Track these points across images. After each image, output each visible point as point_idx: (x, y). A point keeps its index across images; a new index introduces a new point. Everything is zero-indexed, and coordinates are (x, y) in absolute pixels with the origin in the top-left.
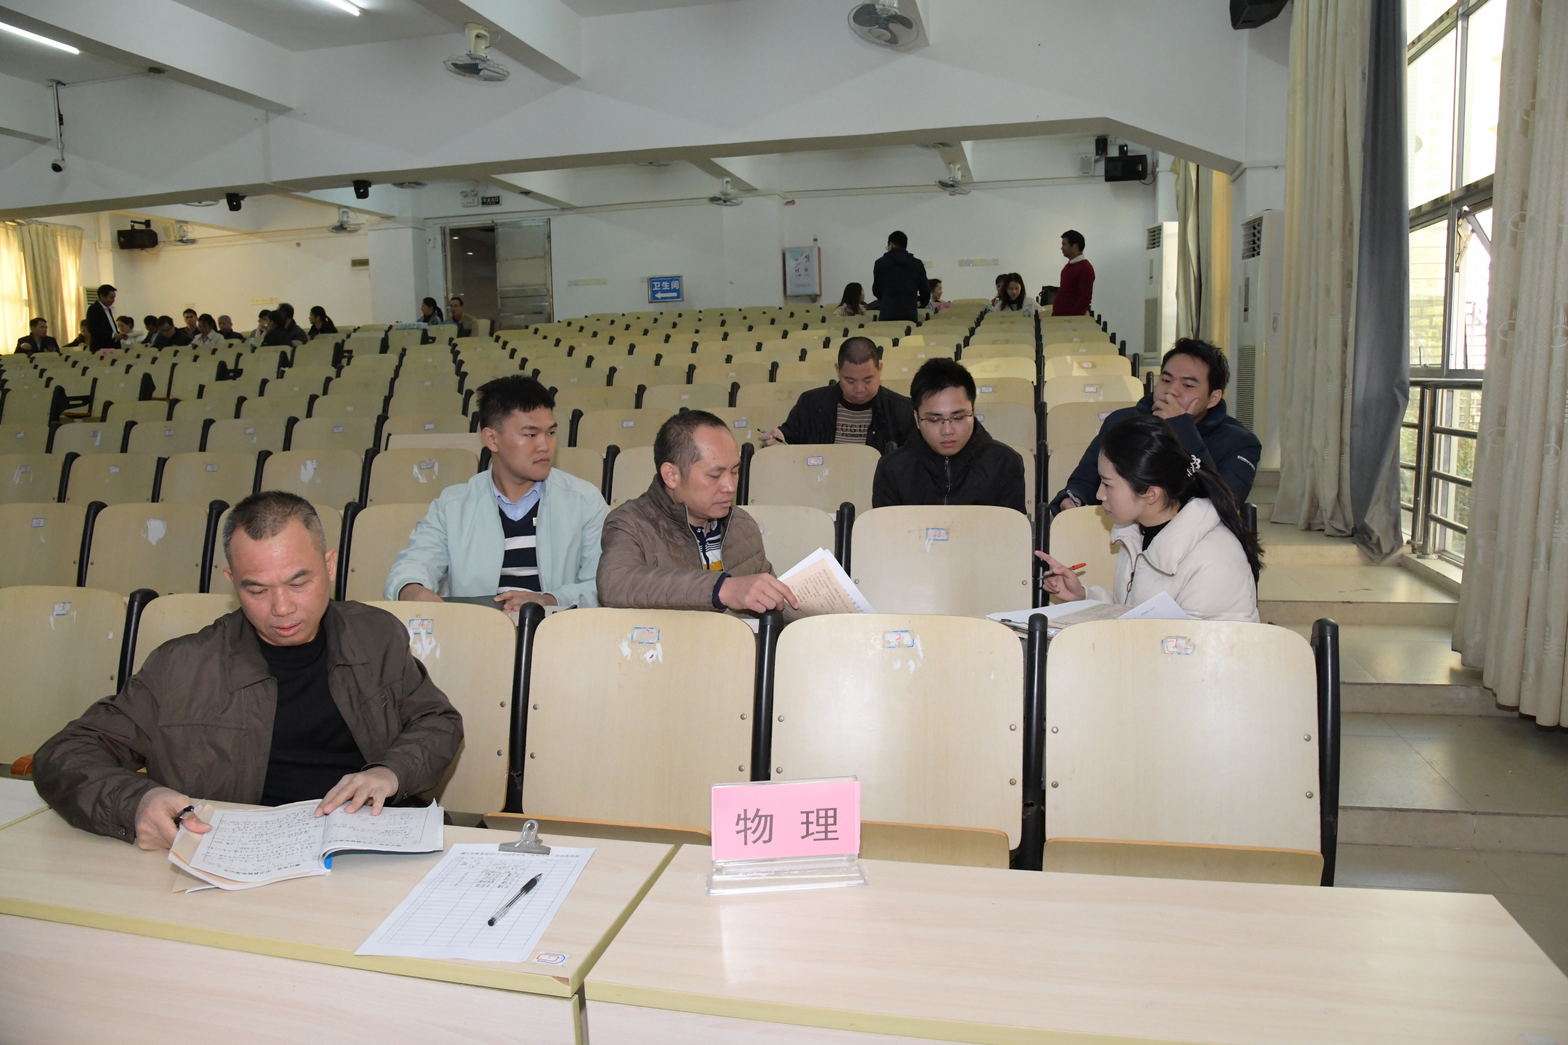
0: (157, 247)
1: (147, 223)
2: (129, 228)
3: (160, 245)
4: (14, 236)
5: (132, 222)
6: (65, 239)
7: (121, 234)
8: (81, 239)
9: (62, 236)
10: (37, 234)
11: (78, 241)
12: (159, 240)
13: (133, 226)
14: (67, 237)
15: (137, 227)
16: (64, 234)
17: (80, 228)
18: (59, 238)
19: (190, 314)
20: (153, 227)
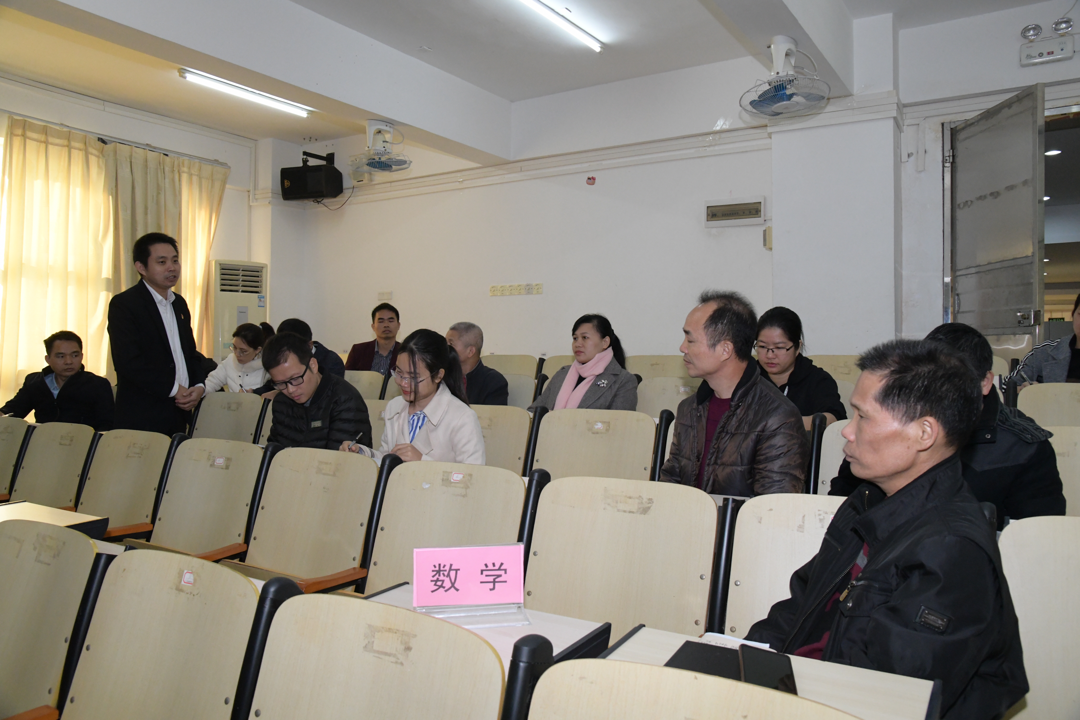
0: (339, 199)
1: (330, 158)
2: (301, 164)
3: (346, 193)
4: (99, 166)
5: (305, 153)
6: (195, 179)
7: (286, 174)
8: (224, 182)
9: (191, 175)
10: (146, 166)
11: (217, 185)
12: (345, 185)
13: (305, 162)
14: (200, 178)
15: (312, 162)
16: (195, 171)
17: (222, 164)
18: (185, 177)
19: (386, 314)
20: (338, 165)
